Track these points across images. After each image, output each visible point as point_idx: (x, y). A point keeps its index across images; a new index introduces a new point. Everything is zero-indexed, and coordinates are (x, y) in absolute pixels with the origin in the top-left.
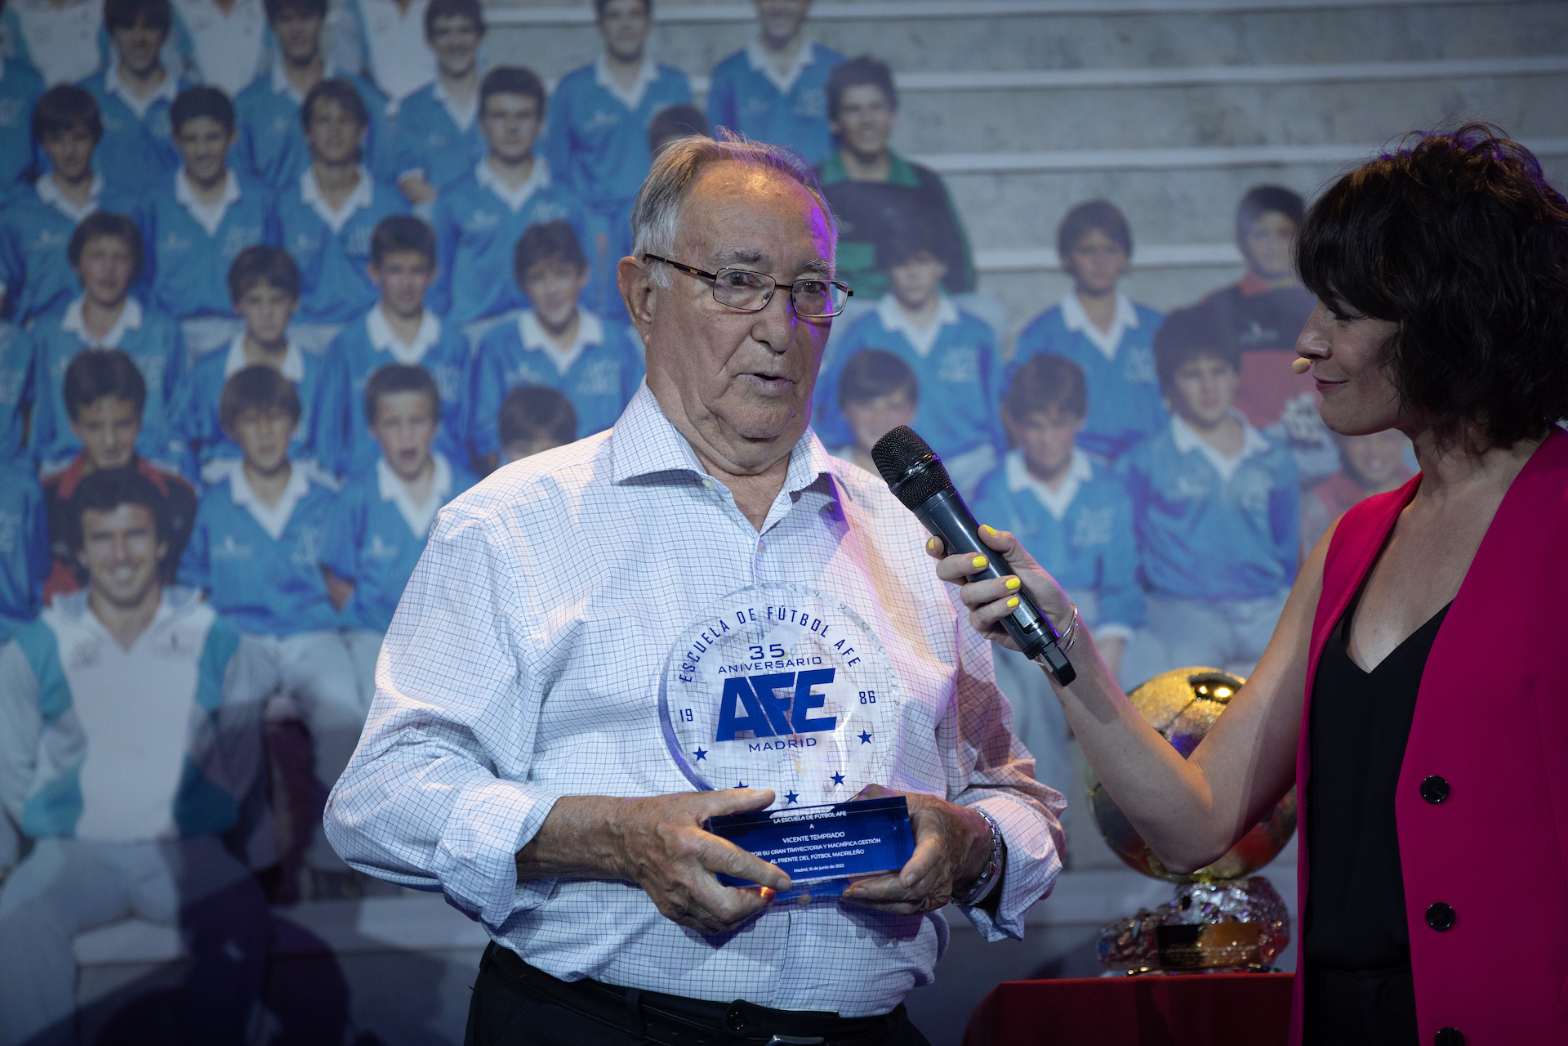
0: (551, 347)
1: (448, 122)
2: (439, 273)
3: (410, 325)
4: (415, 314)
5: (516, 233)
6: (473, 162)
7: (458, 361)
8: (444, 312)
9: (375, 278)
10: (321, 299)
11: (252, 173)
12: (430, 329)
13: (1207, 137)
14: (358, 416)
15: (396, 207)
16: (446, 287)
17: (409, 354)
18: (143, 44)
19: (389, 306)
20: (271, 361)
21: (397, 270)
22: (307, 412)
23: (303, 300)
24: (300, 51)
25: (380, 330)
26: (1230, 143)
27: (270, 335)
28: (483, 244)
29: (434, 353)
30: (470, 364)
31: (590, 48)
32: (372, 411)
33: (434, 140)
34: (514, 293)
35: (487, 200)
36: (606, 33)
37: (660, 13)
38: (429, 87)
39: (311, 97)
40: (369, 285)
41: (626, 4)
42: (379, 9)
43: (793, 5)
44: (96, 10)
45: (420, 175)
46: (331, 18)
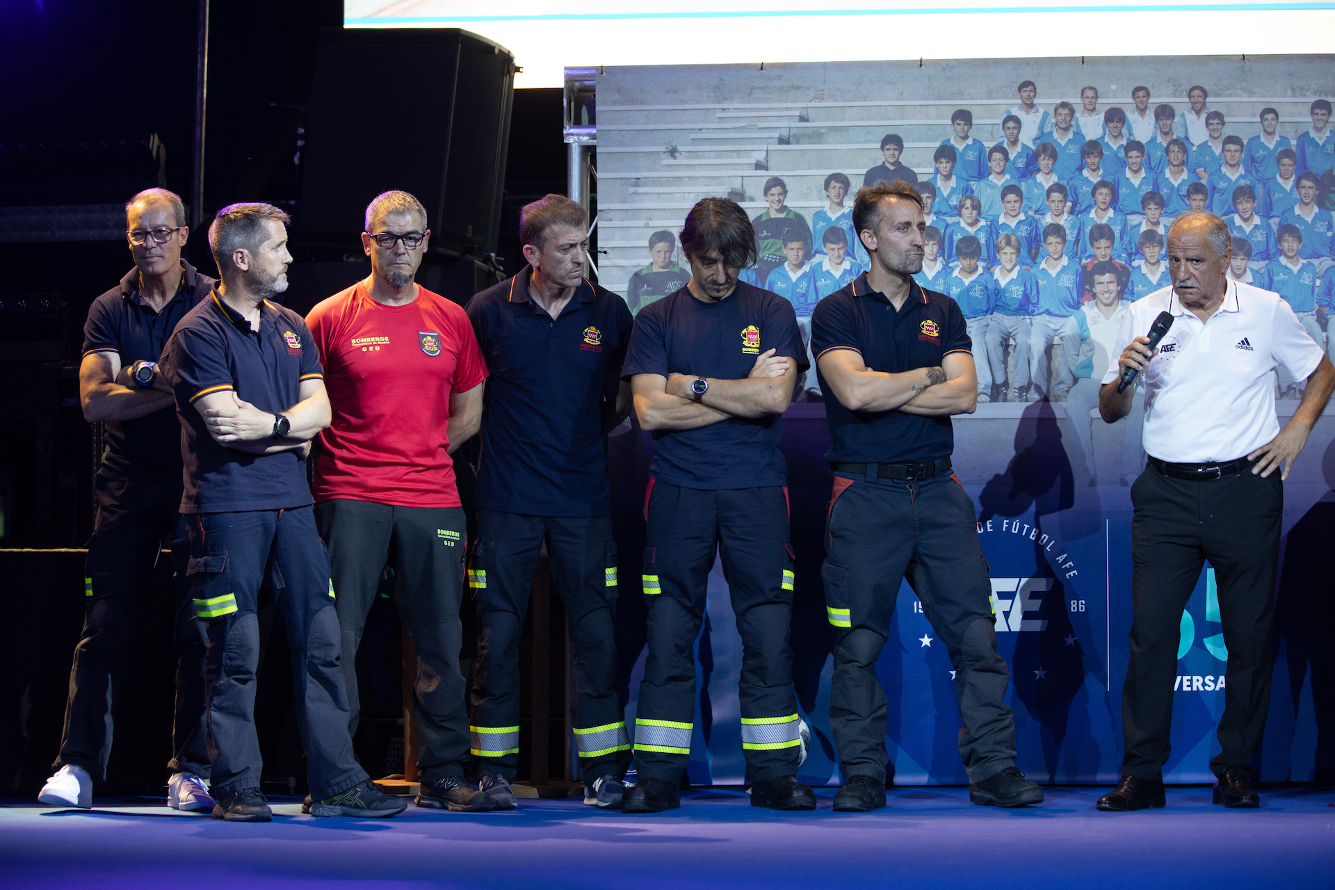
1: (1212, 153)
2: (1208, 201)
5: (1233, 189)
6: (1220, 166)
10: (1170, 209)
11: (1149, 168)
15: (1195, 180)
16: (1210, 205)
18: (1116, 127)
20: (1154, 228)
21: (1195, 200)
23: (1165, 209)
24: (1166, 130)
27: (1154, 220)
28: (1222, 192)
33: (1208, 158)
34: (1233, 208)
35: (1224, 178)
36: (1263, 125)
37: (1281, 119)
38: (1207, 142)
39: (1169, 145)
40: (1186, 205)
41: (1270, 116)
42: (1191, 117)
43: (1324, 117)
44: (1102, 116)
45: (1203, 169)
46: (1176, 120)
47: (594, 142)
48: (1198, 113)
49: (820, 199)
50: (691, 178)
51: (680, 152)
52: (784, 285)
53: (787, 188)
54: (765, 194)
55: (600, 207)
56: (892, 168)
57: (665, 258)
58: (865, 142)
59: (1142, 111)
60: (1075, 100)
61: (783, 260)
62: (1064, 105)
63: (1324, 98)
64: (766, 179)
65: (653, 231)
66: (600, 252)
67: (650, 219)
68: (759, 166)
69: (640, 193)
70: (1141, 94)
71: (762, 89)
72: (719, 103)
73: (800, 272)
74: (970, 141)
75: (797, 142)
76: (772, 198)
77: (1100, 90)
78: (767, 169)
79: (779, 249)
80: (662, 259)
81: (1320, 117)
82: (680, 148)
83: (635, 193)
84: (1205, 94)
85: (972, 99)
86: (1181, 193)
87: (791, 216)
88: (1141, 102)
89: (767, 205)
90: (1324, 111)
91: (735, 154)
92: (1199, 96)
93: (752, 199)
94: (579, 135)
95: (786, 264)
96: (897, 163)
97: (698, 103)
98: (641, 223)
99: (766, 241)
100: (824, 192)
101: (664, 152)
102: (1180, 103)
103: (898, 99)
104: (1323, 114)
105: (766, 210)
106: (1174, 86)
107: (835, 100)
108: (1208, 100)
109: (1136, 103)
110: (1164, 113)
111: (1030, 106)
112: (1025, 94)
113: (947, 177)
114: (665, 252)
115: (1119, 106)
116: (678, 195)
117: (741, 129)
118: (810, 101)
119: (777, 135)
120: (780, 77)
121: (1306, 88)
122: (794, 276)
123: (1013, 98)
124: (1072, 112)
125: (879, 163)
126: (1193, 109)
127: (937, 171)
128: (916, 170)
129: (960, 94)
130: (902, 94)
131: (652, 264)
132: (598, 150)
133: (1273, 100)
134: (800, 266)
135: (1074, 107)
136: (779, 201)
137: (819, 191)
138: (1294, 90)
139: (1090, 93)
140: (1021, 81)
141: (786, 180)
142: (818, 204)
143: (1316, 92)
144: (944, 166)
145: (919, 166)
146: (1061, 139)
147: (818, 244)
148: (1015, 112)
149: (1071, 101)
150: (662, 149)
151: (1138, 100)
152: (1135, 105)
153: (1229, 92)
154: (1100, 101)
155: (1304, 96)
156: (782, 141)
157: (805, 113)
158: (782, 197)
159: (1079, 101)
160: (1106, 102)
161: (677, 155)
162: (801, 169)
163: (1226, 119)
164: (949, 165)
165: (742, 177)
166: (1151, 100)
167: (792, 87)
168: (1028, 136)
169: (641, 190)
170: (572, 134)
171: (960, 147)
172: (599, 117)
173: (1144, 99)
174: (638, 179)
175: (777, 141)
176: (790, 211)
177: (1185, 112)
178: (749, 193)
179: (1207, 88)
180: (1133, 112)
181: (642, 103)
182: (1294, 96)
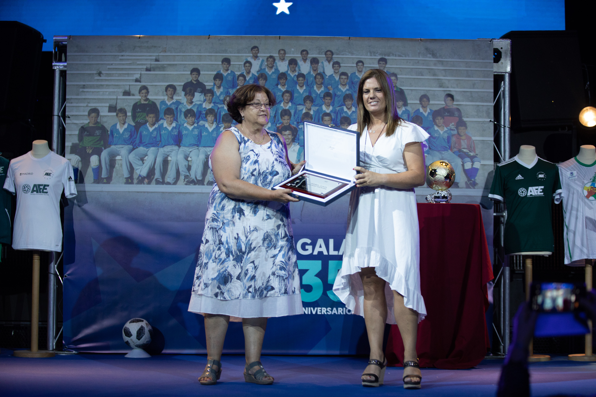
0: (348, 111)
1: (335, 79)
2: (333, 100)
3: (328, 107)
4: (329, 106)
5: (344, 95)
6: (338, 85)
7: (335, 113)
8: (333, 106)
9: (324, 101)
10: (316, 103)
11: (307, 85)
12: (331, 108)
13: (440, 87)
14: (321, 120)
15: (327, 91)
16: (333, 102)
17: (328, 111)
18: (293, 67)
19: (326, 105)
20: (309, 112)
21: (327, 99)
22: (313, 119)
23: (314, 103)
24: (315, 69)
25: (324, 108)
26: (444, 88)
27: (309, 108)
28: (339, 96)
29: (331, 111)
30: (336, 113)
31: (355, 70)
32: (322, 119)
33: (333, 82)
34: (343, 104)
35: (340, 90)
36: (357, 68)
37: (365, 65)
38: (332, 75)
39: (316, 75)
40: (323, 101)
41: (360, 64)
42: (326, 63)
43: (384, 65)
44: (287, 62)
45: (331, 86)
46: (319, 64)
47: (65, 69)
48: (329, 62)
49: (163, 95)
50: (107, 85)
51: (103, 74)
52: (147, 133)
53: (149, 90)
54: (139, 93)
55: (67, 97)
56: (195, 83)
57: (95, 120)
58: (184, 71)
59: (305, 60)
60: (276, 55)
61: (146, 122)
62: (271, 57)
63: (384, 57)
64: (139, 87)
65: (90, 108)
66: (67, 117)
67: (89, 103)
68: (137, 81)
69: (85, 92)
70: (304, 53)
71: (139, 47)
72: (120, 52)
73: (154, 128)
74: (229, 72)
75: (154, 70)
76: (142, 95)
77: (287, 51)
78: (140, 82)
79: (145, 117)
80: (93, 121)
81: (382, 65)
82: (103, 72)
83: (83, 92)
84: (332, 54)
85: (231, 53)
86: (321, 96)
87: (150, 103)
88: (305, 56)
89: (140, 98)
90: (384, 63)
91: (127, 75)
92: (329, 54)
93: (133, 95)
94: (59, 66)
95: (148, 124)
96: (197, 81)
97: (111, 52)
98: (85, 105)
99: (139, 114)
100: (165, 93)
101: (96, 74)
102: (321, 57)
103: (199, 53)
104: (383, 64)
105: (139, 100)
106: (319, 50)
107: (171, 53)
108: (334, 56)
109: (302, 57)
110: (315, 61)
111: (256, 57)
112: (254, 52)
113: (219, 87)
114: (95, 118)
115: (295, 58)
116: (101, 93)
117: (130, 64)
118: (160, 53)
119: (145, 67)
120: (147, 42)
121: (376, 52)
122: (151, 129)
123: (249, 53)
124: (274, 60)
125: (189, 80)
126: (327, 60)
127: (215, 84)
128: (206, 84)
129: (225, 51)
130: (200, 50)
131: (89, 123)
132: (67, 72)
133: (362, 57)
134: (154, 124)
135: (275, 58)
136: (145, 96)
137: (163, 92)
138: (371, 53)
139: (282, 52)
140: (253, 46)
141: (149, 87)
142: (162, 98)
143: (380, 54)
144: (218, 82)
145: (207, 82)
146: (269, 72)
147: (162, 115)
148: (249, 59)
149: (274, 55)
150: (95, 72)
151: (303, 55)
152: (302, 58)
153: (343, 53)
154: (286, 55)
155: (375, 56)
156: (147, 70)
157: (157, 58)
158: (146, 94)
159: (277, 55)
160: (289, 56)
161: (102, 75)
162: (155, 82)
163: (341, 65)
164: (220, 82)
165: (130, 85)
166: (309, 56)
167: (152, 46)
168: (255, 70)
169: (86, 90)
170: (56, 65)
171: (225, 74)
172: (68, 58)
173: (306, 55)
174: (84, 85)
175: (145, 70)
176: (150, 101)
177: (324, 61)
178: (132, 92)
179: (333, 51)
180: (301, 61)
181: (87, 52)
182: (371, 56)
